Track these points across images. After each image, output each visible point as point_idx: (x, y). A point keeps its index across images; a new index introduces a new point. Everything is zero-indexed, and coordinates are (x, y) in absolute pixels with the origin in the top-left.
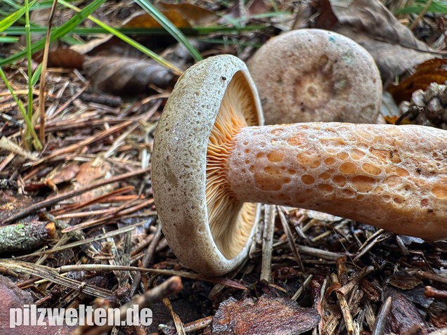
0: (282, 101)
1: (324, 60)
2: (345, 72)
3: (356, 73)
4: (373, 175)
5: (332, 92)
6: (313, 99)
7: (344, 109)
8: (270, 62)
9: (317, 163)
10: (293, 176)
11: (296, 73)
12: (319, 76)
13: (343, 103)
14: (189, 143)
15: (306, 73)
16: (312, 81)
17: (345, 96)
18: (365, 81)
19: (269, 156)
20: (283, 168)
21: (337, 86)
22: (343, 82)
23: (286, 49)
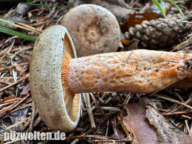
0: (80, 40)
1: (96, 19)
2: (105, 24)
3: (110, 25)
4: (130, 74)
5: (101, 34)
6: (94, 38)
7: (107, 41)
8: (72, 21)
9: (108, 72)
10: (99, 80)
11: (85, 26)
12: (95, 27)
13: (106, 38)
14: (52, 76)
15: (89, 26)
16: (92, 29)
17: (107, 35)
18: (114, 28)
19: (87, 73)
20: (94, 77)
21: (103, 31)
22: (105, 29)
23: (79, 15)
